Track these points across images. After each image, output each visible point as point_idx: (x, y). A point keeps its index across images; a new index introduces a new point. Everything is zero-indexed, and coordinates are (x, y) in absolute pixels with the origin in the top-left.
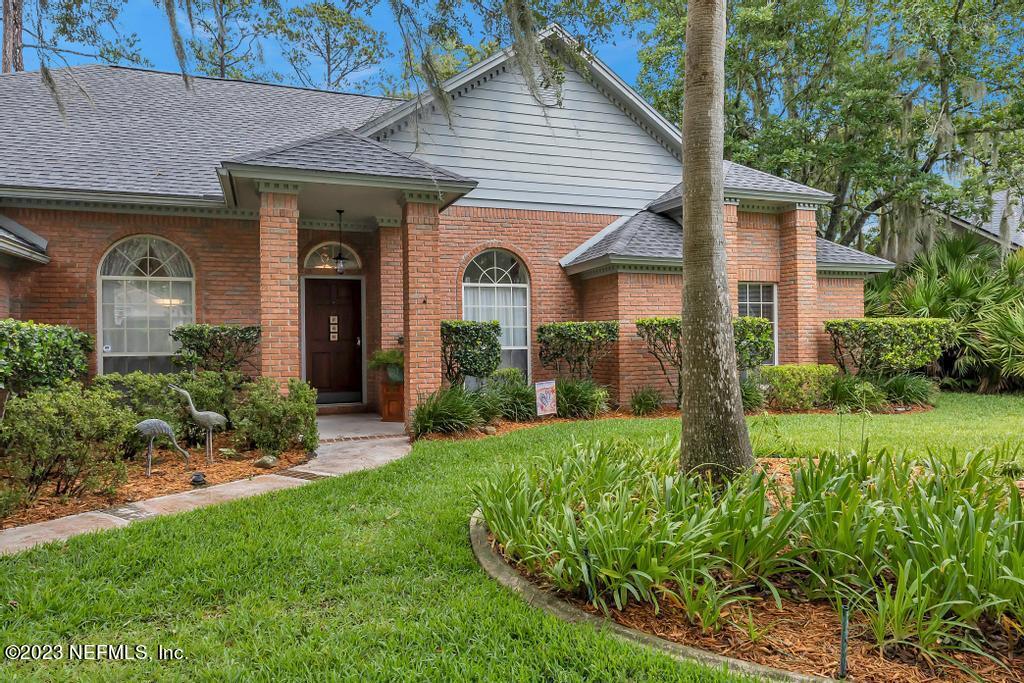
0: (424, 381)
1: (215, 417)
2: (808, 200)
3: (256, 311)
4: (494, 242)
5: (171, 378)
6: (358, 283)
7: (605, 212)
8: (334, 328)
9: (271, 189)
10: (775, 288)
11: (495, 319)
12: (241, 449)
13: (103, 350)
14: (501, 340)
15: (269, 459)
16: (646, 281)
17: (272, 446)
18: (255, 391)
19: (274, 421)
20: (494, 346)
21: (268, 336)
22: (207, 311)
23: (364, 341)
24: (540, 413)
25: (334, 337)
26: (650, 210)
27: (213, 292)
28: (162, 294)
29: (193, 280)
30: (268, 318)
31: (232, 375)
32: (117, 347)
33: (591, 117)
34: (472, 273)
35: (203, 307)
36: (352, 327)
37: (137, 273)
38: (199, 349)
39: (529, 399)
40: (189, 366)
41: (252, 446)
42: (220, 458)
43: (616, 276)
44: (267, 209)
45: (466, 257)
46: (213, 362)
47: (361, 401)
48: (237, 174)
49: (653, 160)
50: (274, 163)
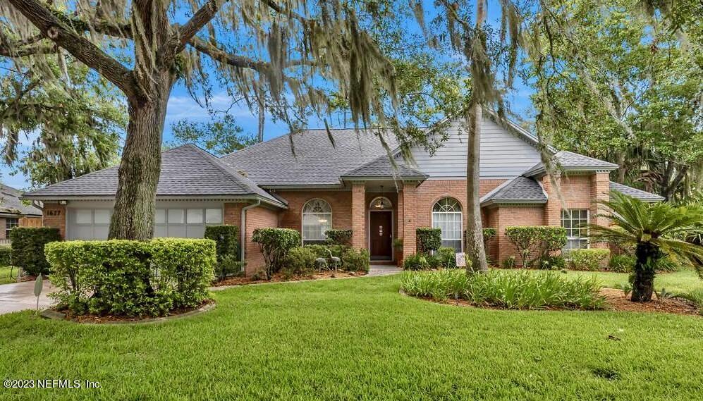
0: (409, 250)
1: (337, 259)
2: (603, 169)
3: (351, 225)
4: (446, 195)
5: (325, 247)
6: (391, 212)
7: (502, 178)
8: (381, 231)
9: (355, 183)
10: (588, 212)
11: (440, 227)
12: (345, 270)
13: (304, 238)
14: (441, 236)
15: (353, 273)
16: (513, 210)
17: (354, 269)
18: (349, 251)
19: (356, 261)
20: (439, 239)
21: (354, 233)
22: (336, 224)
23: (392, 236)
24: (458, 265)
25: (381, 234)
26: (523, 176)
27: (338, 218)
28: (322, 218)
29: (331, 213)
30: (354, 227)
31: (343, 246)
32: (307, 237)
33: (493, 136)
34: (437, 208)
35: (335, 223)
36: (388, 230)
37: (314, 211)
38: (333, 238)
39: (454, 261)
40: (330, 243)
41: (349, 270)
42: (339, 272)
43: (498, 209)
44: (354, 190)
45: (434, 201)
46: (337, 243)
47: (391, 260)
48: (346, 179)
49: (525, 152)
50: (356, 175)
